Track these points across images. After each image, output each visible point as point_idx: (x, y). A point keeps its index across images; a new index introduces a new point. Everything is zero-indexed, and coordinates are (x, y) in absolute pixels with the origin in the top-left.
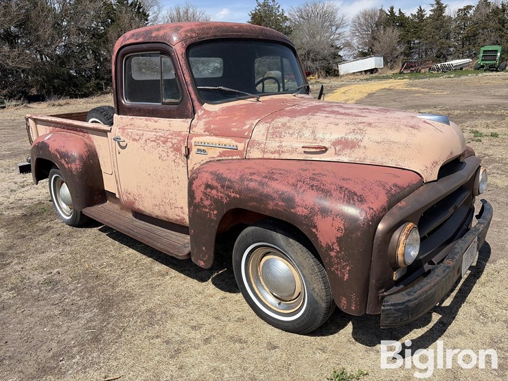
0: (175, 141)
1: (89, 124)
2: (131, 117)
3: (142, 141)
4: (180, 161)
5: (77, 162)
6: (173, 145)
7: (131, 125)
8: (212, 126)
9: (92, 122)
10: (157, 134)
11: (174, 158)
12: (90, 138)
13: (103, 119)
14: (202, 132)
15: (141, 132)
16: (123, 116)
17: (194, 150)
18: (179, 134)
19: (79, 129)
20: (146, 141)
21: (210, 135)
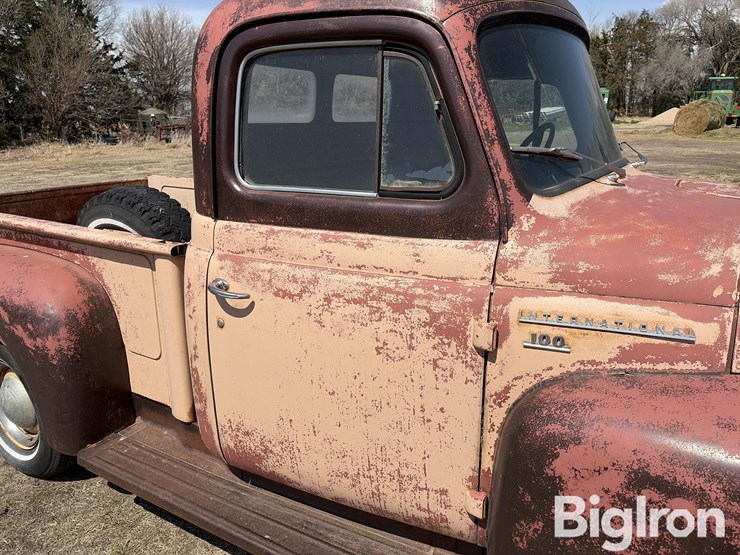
0: (438, 306)
1: (90, 232)
2: (264, 228)
3: (314, 300)
4: (459, 366)
5: (63, 332)
6: (435, 316)
7: (266, 249)
8: (583, 267)
9: (101, 227)
10: (372, 282)
11: (436, 354)
12: (91, 267)
13: (137, 222)
14: (543, 281)
15: (308, 274)
16: (234, 224)
17: (518, 336)
18: (453, 283)
19: (55, 242)
20: (328, 300)
21: (574, 292)
